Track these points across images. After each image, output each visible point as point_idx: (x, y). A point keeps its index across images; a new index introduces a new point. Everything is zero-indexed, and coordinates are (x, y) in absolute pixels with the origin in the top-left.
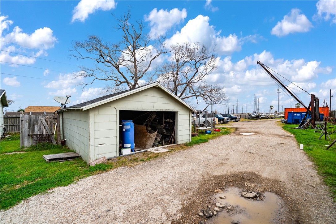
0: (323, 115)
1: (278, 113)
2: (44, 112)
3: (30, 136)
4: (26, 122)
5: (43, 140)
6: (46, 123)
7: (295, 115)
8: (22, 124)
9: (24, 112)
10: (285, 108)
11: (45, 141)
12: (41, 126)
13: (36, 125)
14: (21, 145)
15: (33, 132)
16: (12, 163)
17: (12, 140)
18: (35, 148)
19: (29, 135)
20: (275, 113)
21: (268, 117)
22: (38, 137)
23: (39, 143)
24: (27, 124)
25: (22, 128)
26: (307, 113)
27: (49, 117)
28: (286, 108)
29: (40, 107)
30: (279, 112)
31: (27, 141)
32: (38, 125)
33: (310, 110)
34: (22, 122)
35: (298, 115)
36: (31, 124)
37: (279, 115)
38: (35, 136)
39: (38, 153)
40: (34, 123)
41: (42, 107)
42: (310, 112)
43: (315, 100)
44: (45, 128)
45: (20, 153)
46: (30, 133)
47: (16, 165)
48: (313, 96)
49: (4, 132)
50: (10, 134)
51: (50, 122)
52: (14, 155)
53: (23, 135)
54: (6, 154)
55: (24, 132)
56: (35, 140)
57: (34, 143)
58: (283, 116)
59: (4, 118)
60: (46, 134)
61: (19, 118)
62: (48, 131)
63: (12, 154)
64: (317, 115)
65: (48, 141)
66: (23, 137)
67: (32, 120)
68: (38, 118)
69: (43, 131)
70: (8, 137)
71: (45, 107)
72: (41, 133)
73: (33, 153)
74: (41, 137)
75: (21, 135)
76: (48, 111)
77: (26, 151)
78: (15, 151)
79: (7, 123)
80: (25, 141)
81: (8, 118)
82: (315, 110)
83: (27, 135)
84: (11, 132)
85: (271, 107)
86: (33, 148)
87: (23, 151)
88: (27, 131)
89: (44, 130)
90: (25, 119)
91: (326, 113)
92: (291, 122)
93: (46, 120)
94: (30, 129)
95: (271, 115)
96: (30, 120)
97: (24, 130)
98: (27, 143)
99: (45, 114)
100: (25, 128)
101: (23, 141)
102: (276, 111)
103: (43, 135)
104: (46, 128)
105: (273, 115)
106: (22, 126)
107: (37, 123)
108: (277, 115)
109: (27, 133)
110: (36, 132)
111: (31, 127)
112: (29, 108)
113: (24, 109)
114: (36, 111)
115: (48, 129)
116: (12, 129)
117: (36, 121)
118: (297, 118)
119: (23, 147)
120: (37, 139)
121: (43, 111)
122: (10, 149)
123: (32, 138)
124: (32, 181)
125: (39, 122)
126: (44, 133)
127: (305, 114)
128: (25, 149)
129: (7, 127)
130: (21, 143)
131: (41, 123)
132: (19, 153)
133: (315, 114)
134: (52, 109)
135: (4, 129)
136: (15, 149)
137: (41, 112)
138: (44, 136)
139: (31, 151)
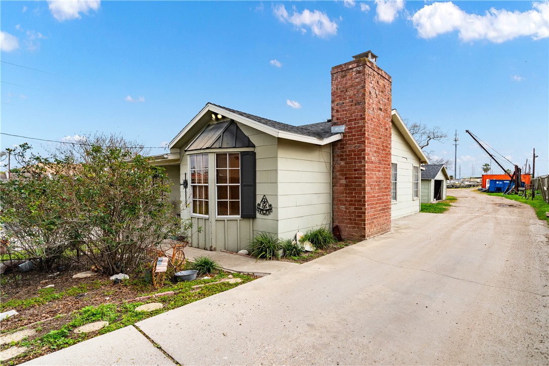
0: (524, 183)
7: (497, 182)
26: (511, 181)
33: (514, 178)
35: (501, 183)
42: (514, 180)
43: (518, 169)
48: (516, 167)
64: (520, 183)
82: (518, 179)
91: (527, 181)
92: (493, 190)
118: (499, 186)
127: (508, 182)
133: (518, 182)
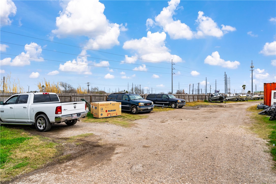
1: (252, 94)
10: (265, 84)
20: (248, 93)
21: (238, 99)
28: (267, 83)
30: (252, 91)
37: (253, 95)
58: (258, 98)
85: (244, 87)
95: (241, 95)
102: (249, 91)
105: (245, 95)
108: (250, 95)
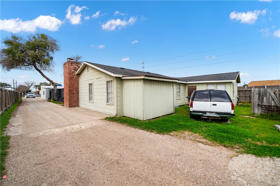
2: (265, 86)
3: (260, 106)
4: (257, 94)
5: (272, 111)
6: (274, 96)
8: (253, 96)
9: (247, 86)
11: (274, 112)
12: (269, 98)
13: (265, 97)
14: (252, 112)
15: (262, 103)
16: (248, 123)
17: (243, 107)
18: (265, 117)
19: (258, 105)
22: (266, 108)
23: (268, 112)
24: (257, 96)
25: (253, 99)
27: (278, 90)
29: (261, 82)
31: (257, 109)
32: (267, 97)
34: (253, 94)
36: (261, 96)
38: (263, 106)
39: (268, 121)
40: (263, 95)
41: (263, 81)
44: (273, 100)
45: (253, 117)
46: (259, 103)
47: (252, 126)
49: (238, 101)
50: (241, 102)
51: (279, 94)
52: (248, 118)
53: (254, 104)
54: (242, 116)
55: (255, 102)
56: (264, 110)
57: (263, 112)
59: (238, 91)
60: (275, 106)
61: (251, 91)
62: (277, 103)
63: (246, 117)
65: (277, 112)
66: (254, 106)
67: (261, 92)
68: (267, 91)
69: (271, 102)
70: (240, 104)
71: (266, 81)
72: (269, 104)
73: (264, 121)
74: (270, 108)
75: (252, 104)
76: (269, 85)
77: (257, 117)
78: (248, 115)
79: (239, 95)
80: (256, 109)
81: (240, 91)
83: (257, 105)
84: (242, 101)
86: (262, 116)
87: (254, 117)
88: (257, 101)
89: (273, 102)
90: (256, 92)
93: (274, 93)
94: (259, 100)
96: (260, 93)
97: (255, 101)
98: (257, 111)
99: (266, 87)
100: (256, 99)
101: (254, 109)
103: (271, 106)
104: (275, 100)
106: (253, 97)
107: (266, 96)
109: (257, 103)
110: (265, 102)
111: (261, 99)
112: (252, 83)
113: (247, 84)
114: (257, 85)
115: (277, 101)
116: (242, 99)
117: (265, 94)
119: (254, 114)
120: (265, 109)
121: (263, 85)
122: (244, 113)
123: (262, 107)
124: (270, 144)
125: (268, 94)
126: (273, 105)
128: (255, 115)
129: (239, 97)
130: (252, 110)
131: (269, 96)
132: (251, 117)
134: (273, 82)
135: (238, 98)
136: (248, 113)
137: (261, 85)
138: (273, 107)
139: (260, 118)
